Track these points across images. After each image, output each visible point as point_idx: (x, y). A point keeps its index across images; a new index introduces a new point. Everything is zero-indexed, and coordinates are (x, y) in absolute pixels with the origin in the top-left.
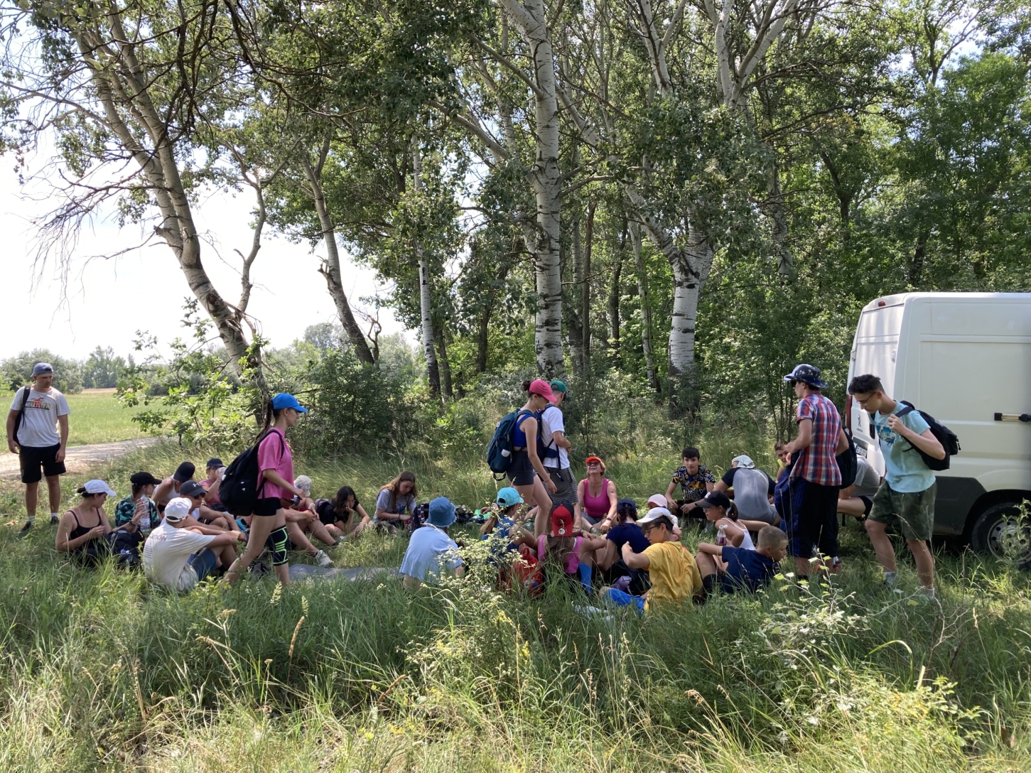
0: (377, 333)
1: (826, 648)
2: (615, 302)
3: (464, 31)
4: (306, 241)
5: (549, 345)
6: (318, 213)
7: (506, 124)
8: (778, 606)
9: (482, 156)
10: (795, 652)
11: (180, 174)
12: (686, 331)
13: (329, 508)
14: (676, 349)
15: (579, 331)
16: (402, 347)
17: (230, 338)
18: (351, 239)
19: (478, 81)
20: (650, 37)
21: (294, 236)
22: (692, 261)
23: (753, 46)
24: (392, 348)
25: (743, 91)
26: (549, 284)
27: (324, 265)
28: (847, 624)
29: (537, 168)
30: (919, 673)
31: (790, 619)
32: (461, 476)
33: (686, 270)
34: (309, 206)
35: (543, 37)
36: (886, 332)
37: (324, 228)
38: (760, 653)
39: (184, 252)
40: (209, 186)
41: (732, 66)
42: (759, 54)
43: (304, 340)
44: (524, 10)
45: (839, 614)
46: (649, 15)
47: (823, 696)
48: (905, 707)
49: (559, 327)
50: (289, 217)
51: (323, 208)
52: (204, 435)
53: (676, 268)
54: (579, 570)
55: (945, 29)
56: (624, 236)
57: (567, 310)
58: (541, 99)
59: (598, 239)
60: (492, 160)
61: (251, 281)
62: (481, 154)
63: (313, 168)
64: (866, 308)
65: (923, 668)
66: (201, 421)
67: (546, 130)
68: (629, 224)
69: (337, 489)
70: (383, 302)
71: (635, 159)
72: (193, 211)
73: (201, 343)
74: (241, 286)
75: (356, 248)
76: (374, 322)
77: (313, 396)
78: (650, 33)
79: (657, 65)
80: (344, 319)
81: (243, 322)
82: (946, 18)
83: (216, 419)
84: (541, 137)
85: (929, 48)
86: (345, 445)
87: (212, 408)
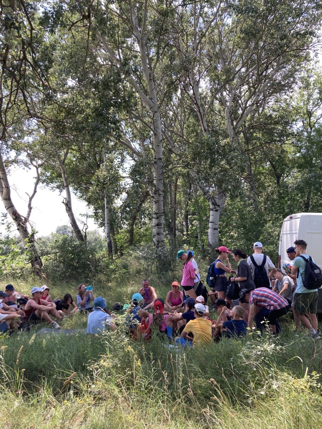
0: (86, 229)
1: (268, 360)
2: (186, 218)
3: (124, 107)
4: (58, 190)
5: (158, 234)
6: (63, 179)
7: (142, 145)
8: (248, 343)
9: (132, 157)
10: (255, 363)
11: (3, 161)
12: (215, 229)
13: (60, 303)
14: (211, 236)
15: (171, 228)
16: (98, 236)
17: (22, 230)
18: (76, 189)
19: (131, 128)
20: (200, 112)
21: (52, 188)
22: (217, 200)
23: (240, 117)
24: (93, 236)
25: (237, 134)
26: (158, 209)
27: (65, 200)
28: (276, 350)
29: (153, 162)
30: (306, 370)
31: (253, 348)
32: (119, 289)
33: (214, 204)
34: (59, 176)
35: (156, 110)
36: (294, 229)
37: (65, 184)
38: (241, 363)
39: (4, 193)
40: (15, 167)
41: (232, 124)
42: (243, 119)
43: (55, 233)
44: (149, 99)
45: (273, 345)
46: (199, 103)
47: (267, 382)
48: (299, 385)
49: (162, 226)
50: (51, 180)
51: (65, 177)
52: (7, 271)
53: (210, 203)
54: (166, 329)
55: (315, 113)
56: (190, 191)
57: (166, 220)
58: (155, 134)
59: (179, 192)
60: (136, 159)
61: (32, 206)
62: (132, 156)
63: (61, 160)
64: (285, 219)
65: (307, 368)
66: (7, 265)
67: (157, 147)
68: (192, 185)
69: (64, 295)
70: (89, 216)
71: (194, 159)
72: (8, 176)
73: (8, 232)
74: (28, 208)
75: (79, 193)
76: (85, 224)
77: (56, 255)
78: (199, 110)
79: (202, 123)
80: (72, 223)
81: (27, 223)
82: (315, 109)
83: (14, 265)
84: (155, 150)
85: (308, 119)
86: (69, 276)
87: (12, 260)
